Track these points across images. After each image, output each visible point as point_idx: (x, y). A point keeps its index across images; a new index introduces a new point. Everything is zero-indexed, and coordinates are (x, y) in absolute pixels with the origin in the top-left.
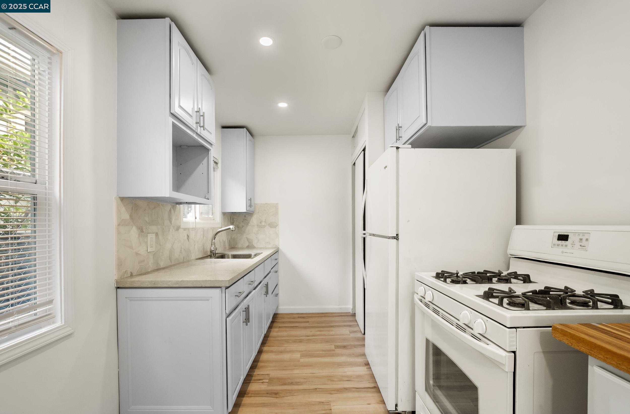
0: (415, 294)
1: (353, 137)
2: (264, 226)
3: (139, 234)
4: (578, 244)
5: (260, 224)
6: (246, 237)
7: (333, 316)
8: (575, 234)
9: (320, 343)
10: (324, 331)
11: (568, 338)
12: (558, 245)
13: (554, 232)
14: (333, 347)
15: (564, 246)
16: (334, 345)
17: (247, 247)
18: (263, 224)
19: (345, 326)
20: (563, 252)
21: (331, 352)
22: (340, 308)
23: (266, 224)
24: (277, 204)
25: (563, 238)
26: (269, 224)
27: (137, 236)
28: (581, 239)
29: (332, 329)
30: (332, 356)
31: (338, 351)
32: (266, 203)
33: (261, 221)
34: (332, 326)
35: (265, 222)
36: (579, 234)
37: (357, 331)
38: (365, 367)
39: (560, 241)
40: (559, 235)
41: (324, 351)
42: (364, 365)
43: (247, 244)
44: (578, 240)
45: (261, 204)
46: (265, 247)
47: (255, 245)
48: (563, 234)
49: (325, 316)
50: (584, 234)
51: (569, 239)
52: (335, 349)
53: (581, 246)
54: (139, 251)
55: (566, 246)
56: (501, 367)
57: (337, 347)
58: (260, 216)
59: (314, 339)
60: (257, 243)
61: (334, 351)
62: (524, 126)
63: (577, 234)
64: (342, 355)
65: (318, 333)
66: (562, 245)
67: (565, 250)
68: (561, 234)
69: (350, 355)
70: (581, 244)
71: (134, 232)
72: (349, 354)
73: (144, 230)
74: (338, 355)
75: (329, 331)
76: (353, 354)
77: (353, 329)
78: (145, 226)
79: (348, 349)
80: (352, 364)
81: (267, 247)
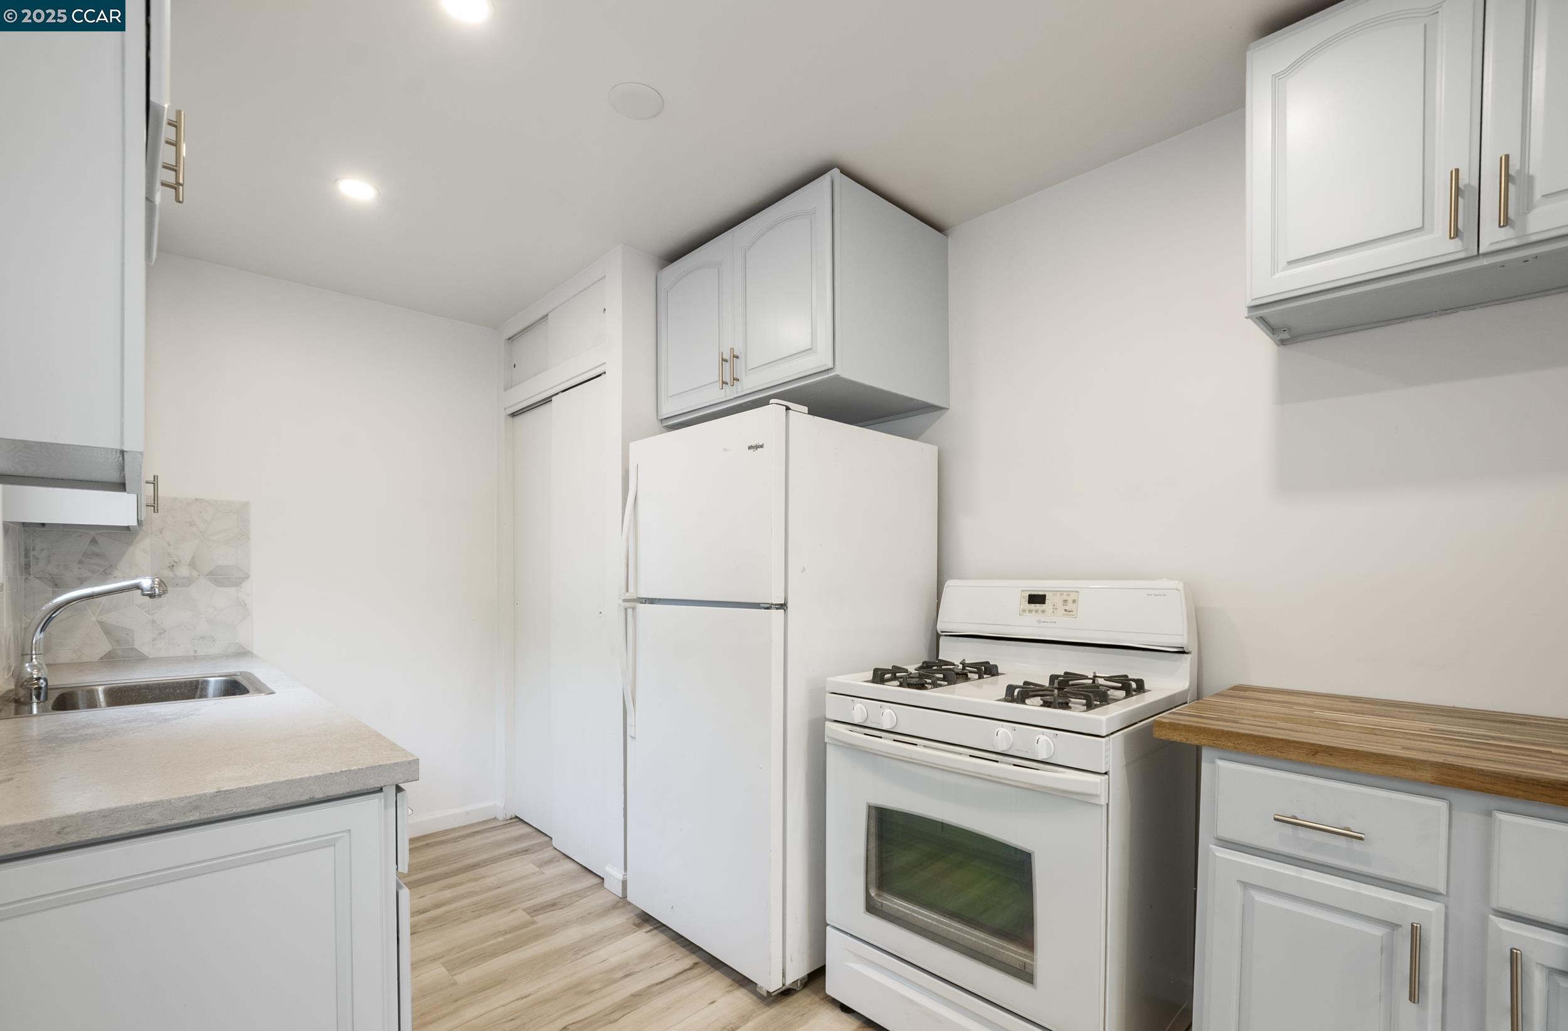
0: (827, 722)
1: (509, 339)
2: (189, 581)
4: (1061, 609)
5: (171, 574)
6: (101, 623)
7: (455, 840)
8: (1055, 593)
9: (474, 919)
10: (461, 884)
11: (1182, 732)
12: (1030, 611)
13: (1023, 591)
14: (520, 916)
15: (1040, 612)
16: (524, 910)
17: (101, 658)
18: (183, 571)
19: (511, 855)
20: (1039, 622)
21: (529, 928)
22: (468, 813)
23: (195, 573)
24: (246, 505)
25: (1036, 599)
26: (211, 573)
28: (1065, 601)
29: (480, 871)
30: (538, 936)
31: (545, 919)
32: (197, 500)
33: (176, 562)
34: (473, 866)
35: (192, 564)
36: (1062, 593)
37: (555, 858)
38: (639, 932)
39: (1033, 605)
40: (1029, 595)
41: (506, 933)
42: (635, 927)
43: (104, 646)
44: (1061, 602)
45: (175, 499)
46: (192, 653)
47: (146, 650)
48: (1036, 593)
49: (427, 844)
50: (1069, 593)
51: (1047, 601)
52: (535, 918)
53: (1066, 610)
55: (1043, 612)
56: (1090, 801)
57: (535, 911)
58: (169, 545)
59: (447, 912)
60: (154, 640)
61: (533, 923)
62: (947, 409)
63: (1058, 593)
64: (565, 925)
65: (447, 894)
66: (1037, 611)
67: (1042, 618)
68: (1033, 593)
69: (583, 919)
70: (1065, 608)
72: (580, 916)
74: (552, 930)
75: (476, 880)
76: (589, 914)
77: (539, 857)
79: (565, 906)
80: (605, 937)
81: (199, 653)
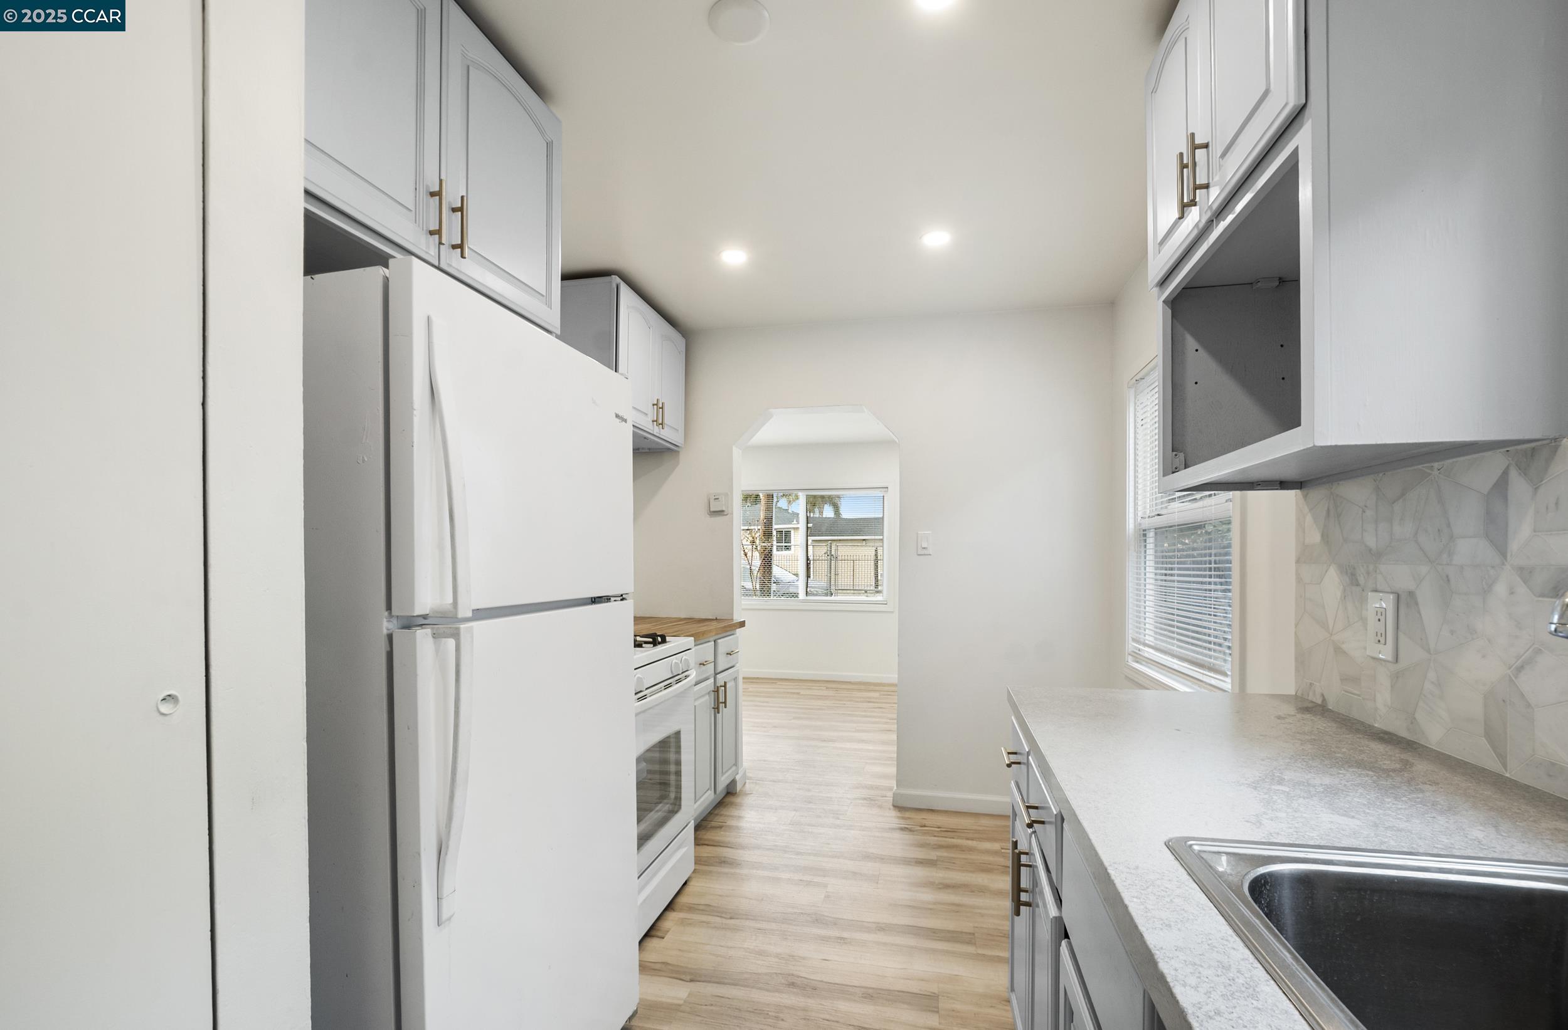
3: (1344, 590)
27: (1339, 594)
54: (1343, 643)
71: (1332, 582)
73: (1361, 580)
78: (1363, 566)
